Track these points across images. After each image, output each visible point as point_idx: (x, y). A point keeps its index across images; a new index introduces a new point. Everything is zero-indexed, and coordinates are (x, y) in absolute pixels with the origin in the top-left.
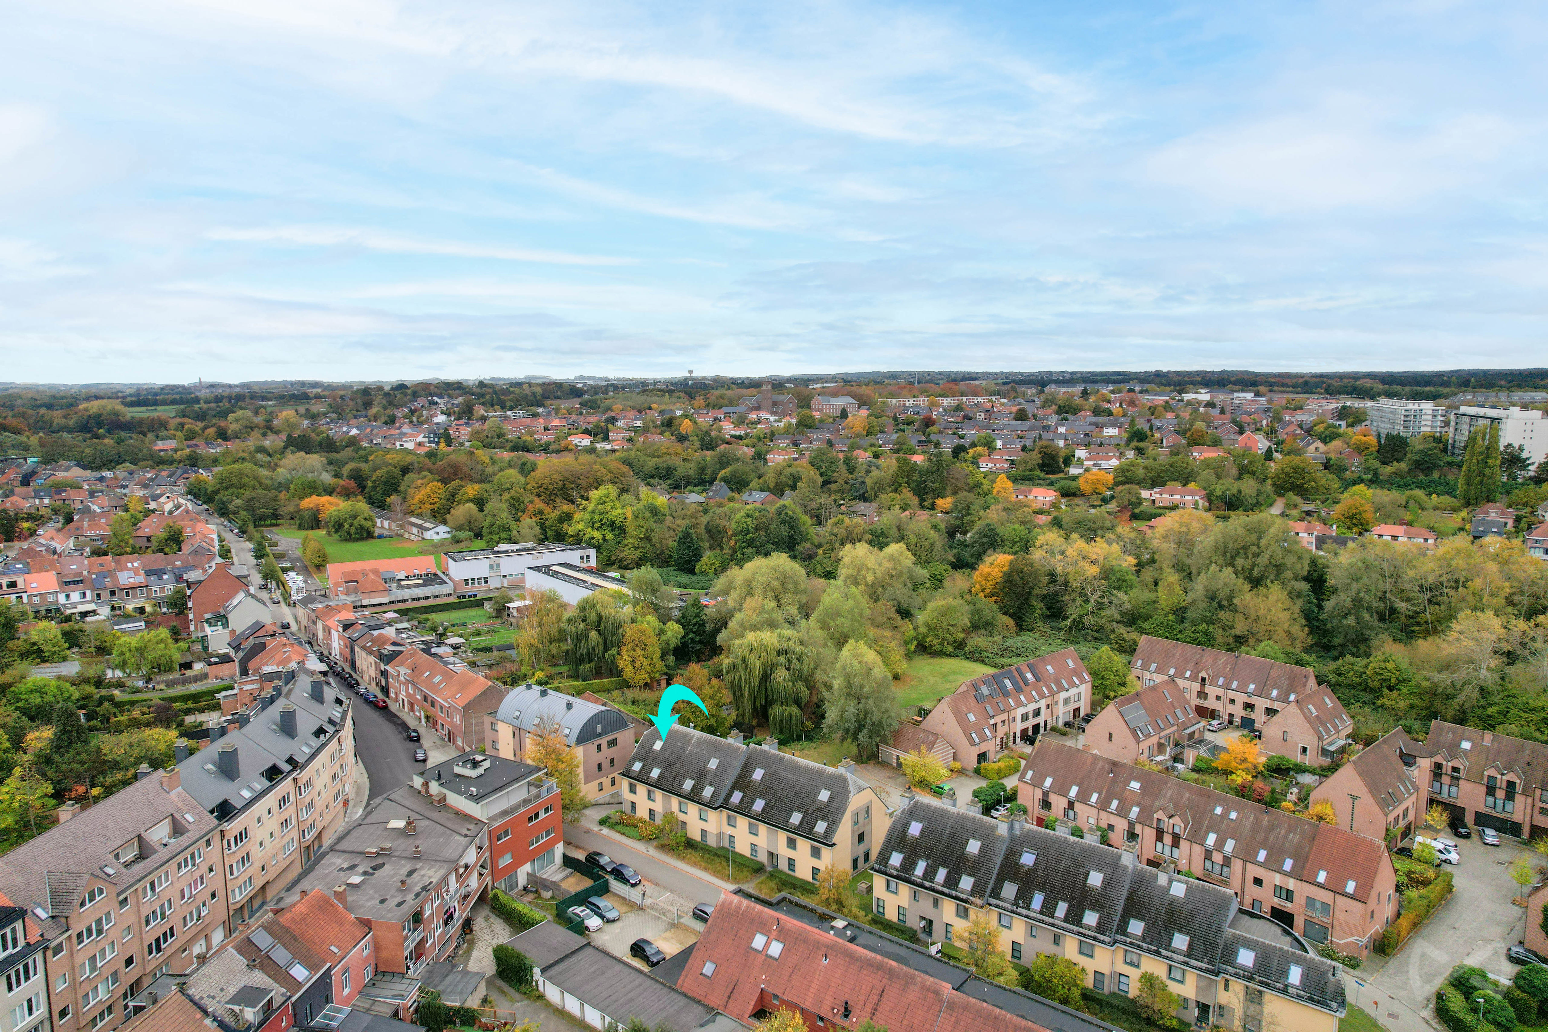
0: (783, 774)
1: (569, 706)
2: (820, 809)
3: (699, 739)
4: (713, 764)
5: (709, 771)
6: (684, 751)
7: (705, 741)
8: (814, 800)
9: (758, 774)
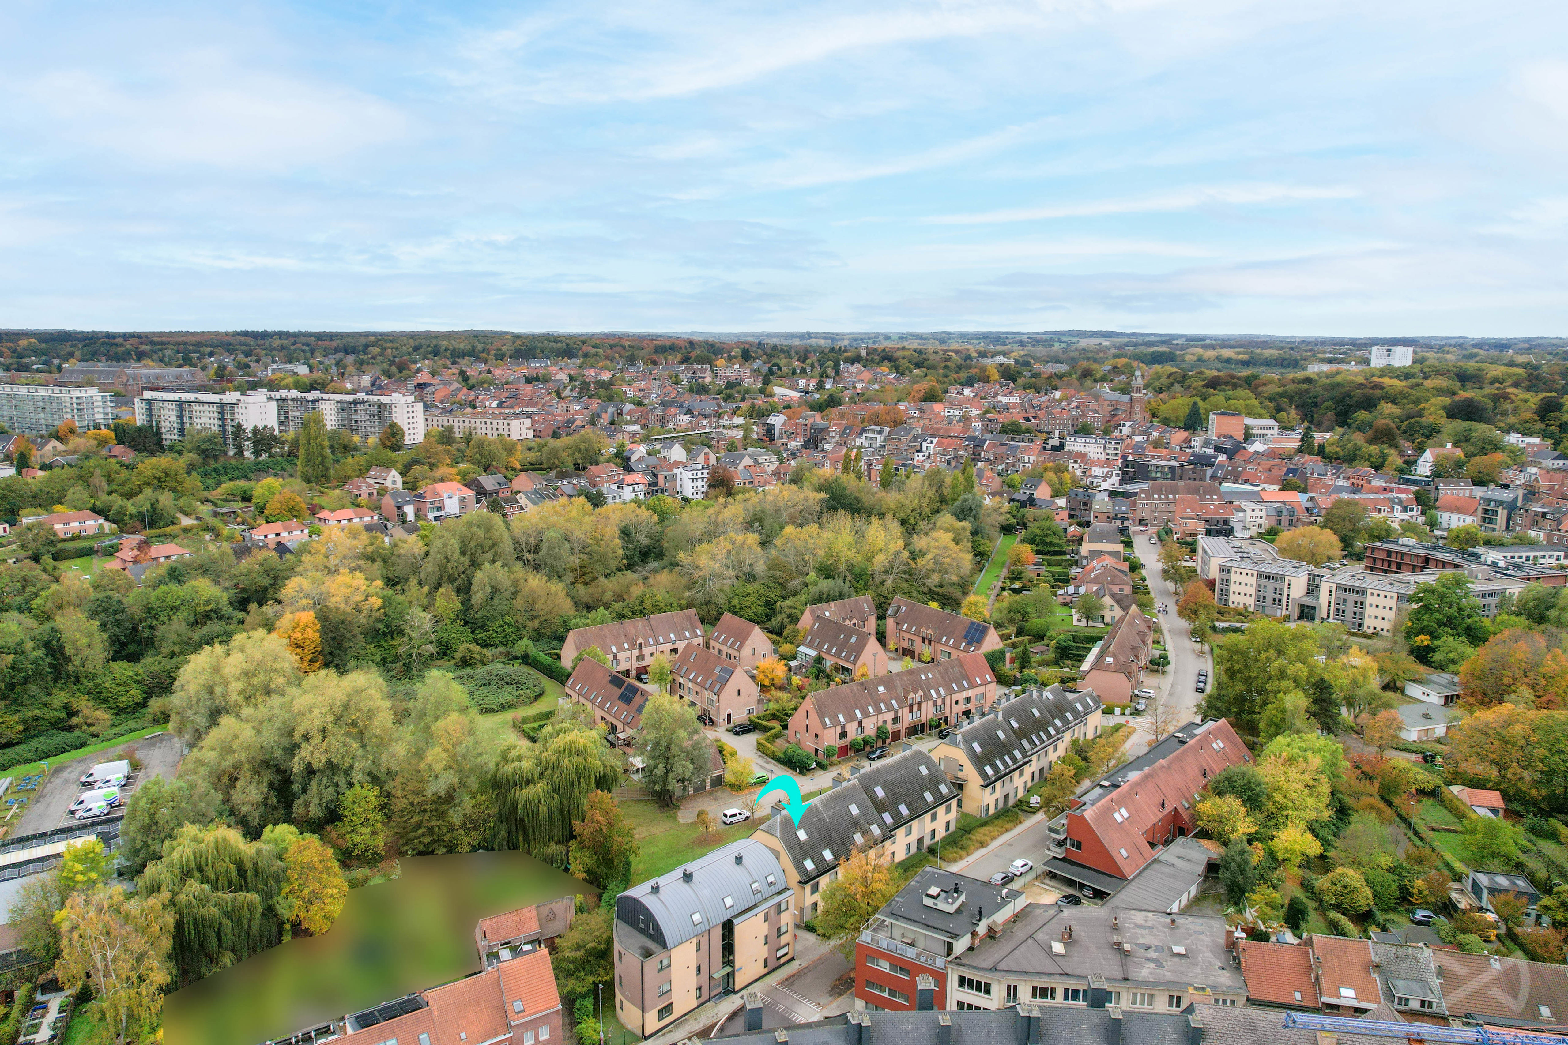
0: (890, 778)
1: (688, 877)
2: (931, 780)
3: (822, 802)
4: (854, 810)
5: (858, 817)
6: (824, 820)
7: (827, 800)
8: (922, 778)
9: (880, 792)
